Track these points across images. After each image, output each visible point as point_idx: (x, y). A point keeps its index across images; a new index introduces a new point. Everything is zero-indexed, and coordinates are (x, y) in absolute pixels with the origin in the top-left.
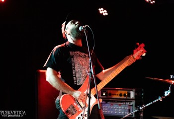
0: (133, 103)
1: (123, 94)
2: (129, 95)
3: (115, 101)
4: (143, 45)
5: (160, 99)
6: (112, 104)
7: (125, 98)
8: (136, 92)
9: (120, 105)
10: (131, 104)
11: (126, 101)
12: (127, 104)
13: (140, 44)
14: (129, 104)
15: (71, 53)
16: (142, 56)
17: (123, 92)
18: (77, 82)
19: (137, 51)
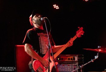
0: (77, 64)
1: (70, 59)
2: (74, 59)
3: (65, 63)
4: (82, 28)
5: (92, 61)
6: (64, 65)
7: (72, 61)
8: (78, 57)
9: (69, 65)
10: (76, 64)
11: (72, 63)
12: (73, 64)
13: (80, 28)
14: (74, 64)
15: (38, 34)
16: (81, 35)
17: (70, 57)
18: (42, 52)
19: (79, 32)
